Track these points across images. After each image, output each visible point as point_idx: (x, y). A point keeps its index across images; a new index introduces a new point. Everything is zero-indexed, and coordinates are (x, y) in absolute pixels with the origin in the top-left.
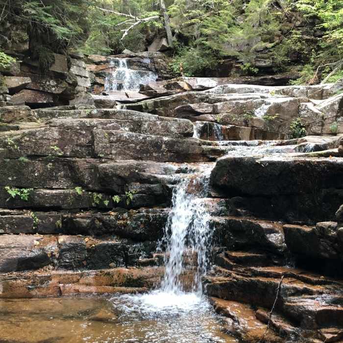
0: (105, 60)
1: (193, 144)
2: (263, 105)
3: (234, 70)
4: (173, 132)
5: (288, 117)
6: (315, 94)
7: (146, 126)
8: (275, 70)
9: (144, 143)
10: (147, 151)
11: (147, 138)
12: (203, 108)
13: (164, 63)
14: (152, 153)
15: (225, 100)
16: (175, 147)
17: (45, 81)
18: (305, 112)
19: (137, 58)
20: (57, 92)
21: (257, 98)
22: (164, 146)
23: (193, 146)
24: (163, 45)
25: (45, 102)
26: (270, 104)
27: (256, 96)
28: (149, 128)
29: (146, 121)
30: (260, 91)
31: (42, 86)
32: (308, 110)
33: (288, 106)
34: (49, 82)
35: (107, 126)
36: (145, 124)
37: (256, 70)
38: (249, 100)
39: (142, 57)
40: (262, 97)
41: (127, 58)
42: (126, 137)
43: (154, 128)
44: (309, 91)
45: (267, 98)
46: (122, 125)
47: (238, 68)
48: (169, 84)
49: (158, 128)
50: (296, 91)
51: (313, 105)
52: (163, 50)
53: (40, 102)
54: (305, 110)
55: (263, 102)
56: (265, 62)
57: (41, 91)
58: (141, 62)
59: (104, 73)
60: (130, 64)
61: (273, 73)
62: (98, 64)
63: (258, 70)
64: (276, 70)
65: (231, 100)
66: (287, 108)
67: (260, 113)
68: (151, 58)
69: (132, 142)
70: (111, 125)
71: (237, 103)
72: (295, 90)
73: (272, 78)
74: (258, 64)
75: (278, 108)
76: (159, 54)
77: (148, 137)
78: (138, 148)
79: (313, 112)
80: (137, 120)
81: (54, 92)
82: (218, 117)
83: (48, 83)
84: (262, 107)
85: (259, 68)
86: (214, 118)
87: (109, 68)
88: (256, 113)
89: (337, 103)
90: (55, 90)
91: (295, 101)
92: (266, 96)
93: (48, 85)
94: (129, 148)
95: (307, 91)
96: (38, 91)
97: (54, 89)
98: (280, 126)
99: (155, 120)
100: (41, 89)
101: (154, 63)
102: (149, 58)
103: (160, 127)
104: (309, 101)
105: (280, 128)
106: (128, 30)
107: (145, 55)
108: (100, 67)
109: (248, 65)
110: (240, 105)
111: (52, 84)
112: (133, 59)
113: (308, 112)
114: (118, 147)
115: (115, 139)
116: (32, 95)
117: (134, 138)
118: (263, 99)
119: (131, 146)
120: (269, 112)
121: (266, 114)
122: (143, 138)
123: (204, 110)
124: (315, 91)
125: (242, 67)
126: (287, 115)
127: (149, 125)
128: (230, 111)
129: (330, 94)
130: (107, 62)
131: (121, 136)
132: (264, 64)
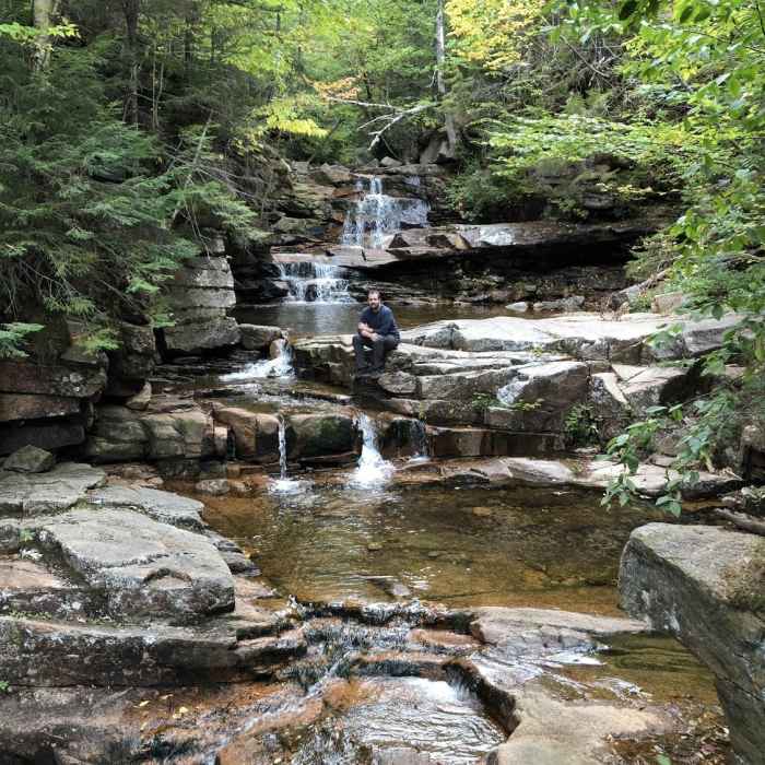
0: (348, 179)
1: (214, 649)
2: (515, 379)
3: (549, 208)
4: (178, 610)
5: (564, 401)
6: (624, 353)
7: (118, 599)
8: (618, 213)
9: (99, 651)
10: (109, 667)
11: (107, 642)
12: (398, 383)
13: (443, 185)
14: (121, 670)
15: (439, 372)
16: (174, 656)
17: (59, 375)
18: (599, 394)
19: (398, 176)
20: (85, 394)
21: (503, 366)
22: (146, 655)
23: (215, 653)
24: (441, 155)
25: (62, 414)
26: (526, 378)
27: (501, 362)
28: (126, 604)
29: (117, 590)
30: (515, 347)
31: (54, 386)
32: (605, 392)
33: (565, 382)
34: (68, 377)
35: (32, 601)
36: (115, 597)
37: (584, 214)
38: (487, 371)
39: (408, 175)
40: (514, 362)
41: (385, 176)
42: (57, 642)
43: (137, 603)
44: (611, 347)
45: (526, 362)
46: (67, 597)
47: (556, 206)
48: (435, 237)
49: (146, 604)
50: (586, 348)
51: (616, 379)
52: (442, 161)
53: (52, 414)
54: (599, 390)
55: (515, 373)
56: (600, 200)
57: (53, 395)
58: (404, 183)
59: (345, 202)
60: (387, 187)
61: (613, 219)
62: (338, 185)
63: (587, 213)
64: (620, 214)
65: (450, 371)
66: (564, 385)
67: (506, 397)
68: (423, 176)
69: (74, 650)
70: (40, 599)
71: (460, 378)
72: (584, 345)
73: (610, 230)
74: (589, 203)
75: (543, 386)
76: (436, 168)
77: (109, 638)
78: (86, 661)
79: (612, 398)
80: (97, 586)
81: (80, 395)
82: (422, 407)
83: (65, 379)
84: (511, 384)
85: (591, 210)
86: (413, 409)
87: (354, 193)
88: (499, 396)
89: (656, 390)
90: (80, 391)
91: (580, 370)
92: (524, 359)
93: (66, 384)
94: (65, 661)
95: (609, 349)
96: (48, 395)
97: (78, 389)
98: (548, 419)
99: (137, 586)
100: (53, 391)
101: (425, 183)
102: (419, 176)
103: (150, 601)
104: (610, 369)
105: (548, 423)
106: (380, 132)
107: (411, 171)
108: (341, 192)
109: (571, 203)
110: (467, 383)
111: (75, 381)
112: (393, 178)
113: (603, 395)
114: (42, 662)
115: (33, 646)
116: (35, 404)
117: (75, 643)
118: (514, 367)
119: (72, 658)
120: (525, 395)
121: (516, 400)
122: (97, 642)
123: (399, 387)
124: (624, 347)
125: (561, 205)
126: (562, 397)
127: (124, 597)
128: (446, 394)
129: (652, 357)
130: (352, 182)
131: (45, 640)
132: (599, 204)
